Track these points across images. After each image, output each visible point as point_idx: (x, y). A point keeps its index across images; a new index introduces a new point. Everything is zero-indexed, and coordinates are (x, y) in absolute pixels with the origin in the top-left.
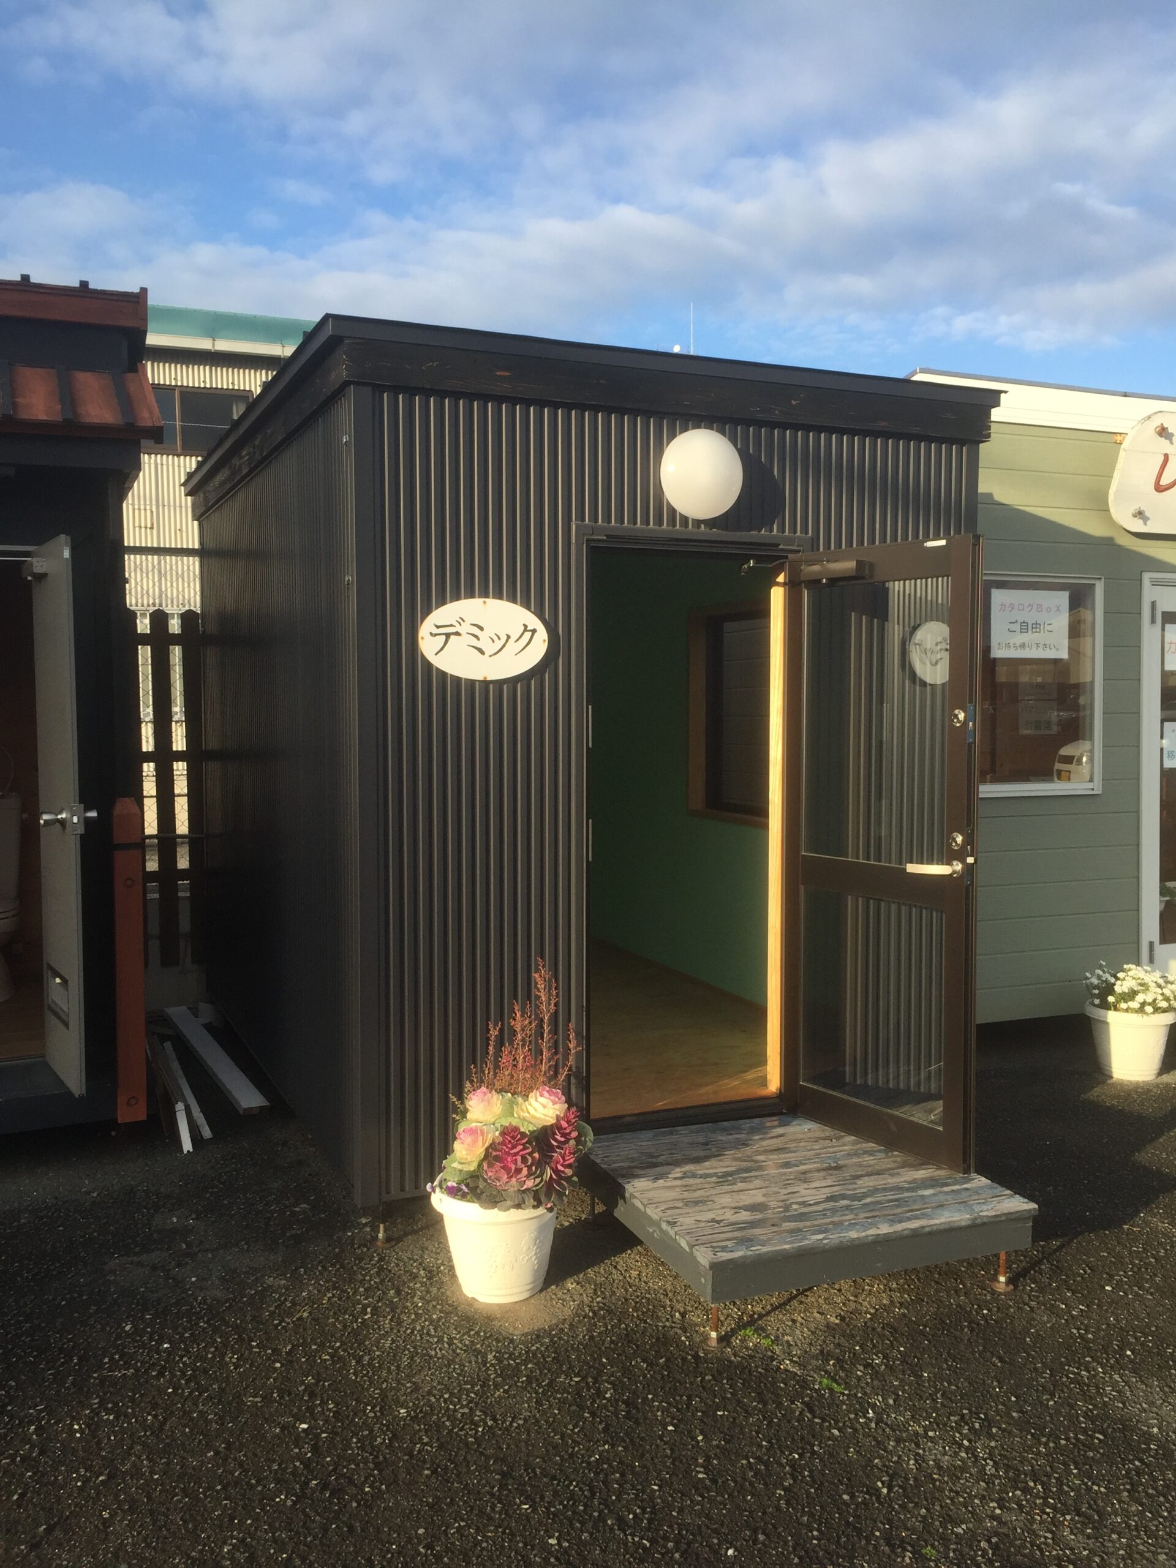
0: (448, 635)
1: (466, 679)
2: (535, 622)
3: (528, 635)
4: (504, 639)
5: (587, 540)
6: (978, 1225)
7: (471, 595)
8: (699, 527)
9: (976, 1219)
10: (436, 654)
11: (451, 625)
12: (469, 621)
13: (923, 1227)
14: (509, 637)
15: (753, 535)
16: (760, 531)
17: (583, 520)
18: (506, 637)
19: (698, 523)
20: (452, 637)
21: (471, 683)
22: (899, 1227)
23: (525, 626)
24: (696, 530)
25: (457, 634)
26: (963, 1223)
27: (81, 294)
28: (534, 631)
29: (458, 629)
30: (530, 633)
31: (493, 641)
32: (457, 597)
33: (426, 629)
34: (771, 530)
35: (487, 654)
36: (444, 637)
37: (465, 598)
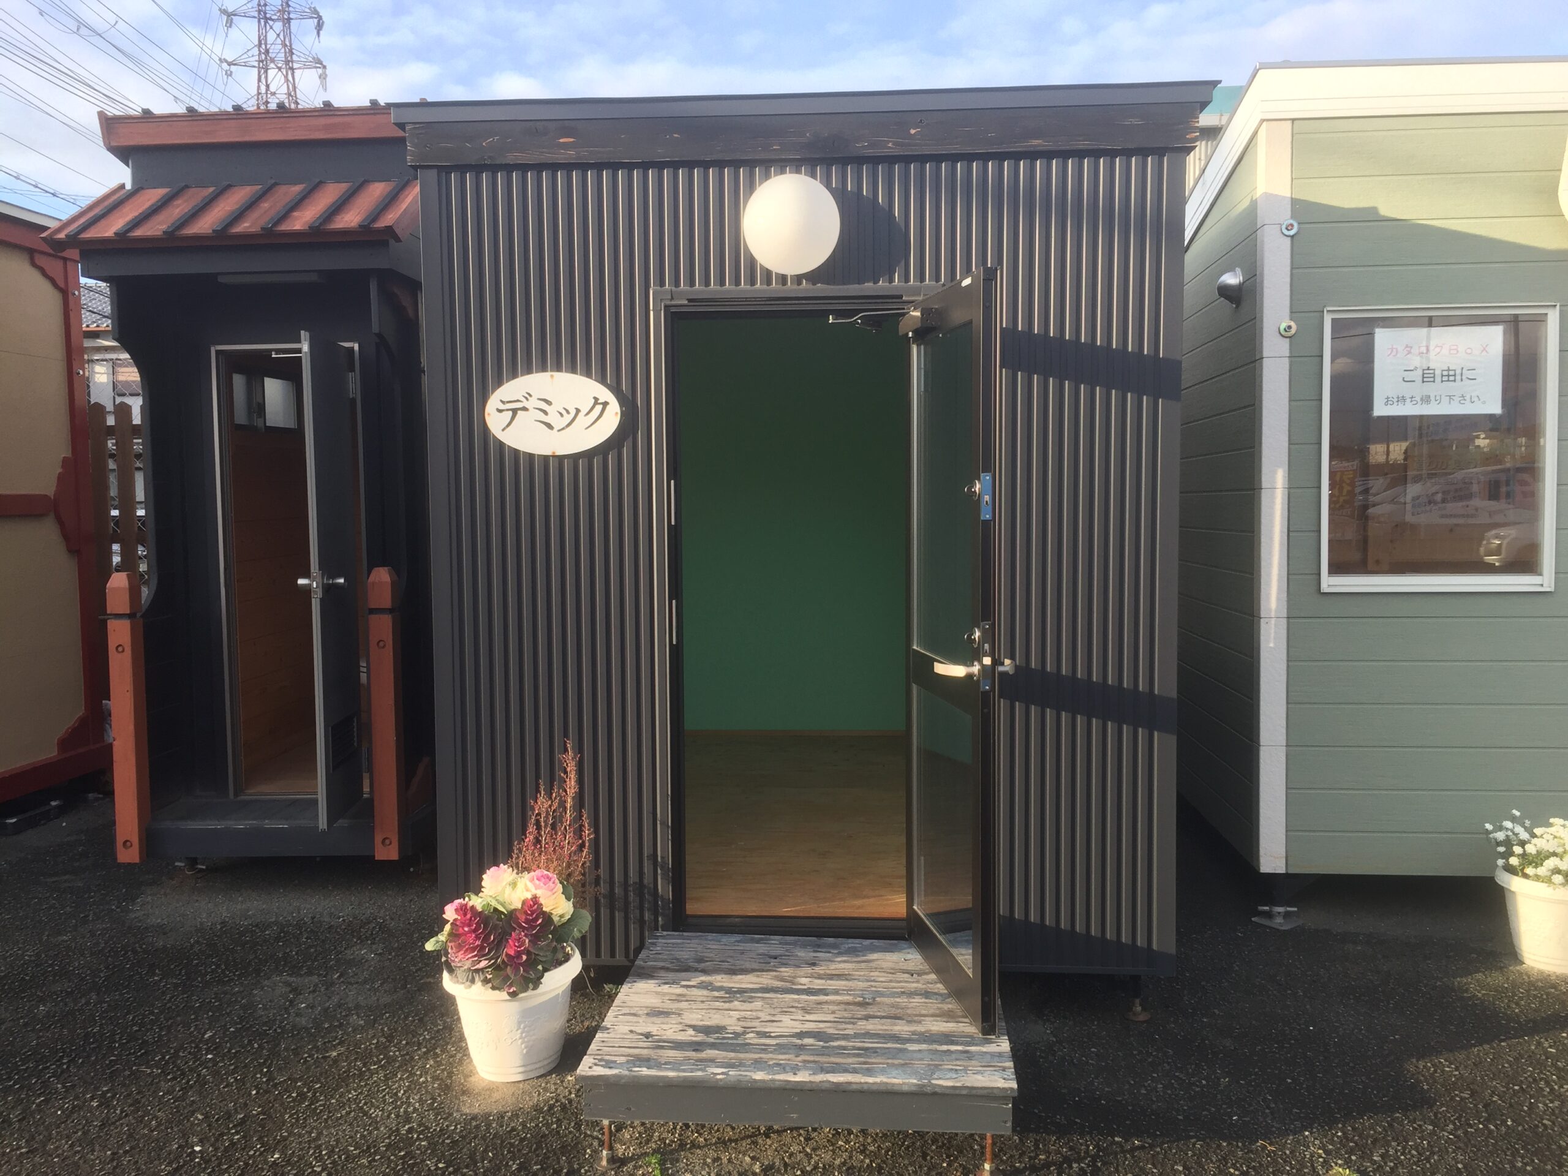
0: (515, 411)
1: (538, 455)
2: (606, 395)
3: (599, 408)
4: (573, 412)
5: (666, 306)
6: (925, 1094)
7: (544, 369)
8: (799, 283)
9: (924, 1086)
10: (503, 430)
11: (518, 401)
12: (535, 395)
13: (850, 1083)
14: (578, 411)
15: (868, 288)
16: (876, 282)
17: (662, 284)
18: (575, 411)
19: (798, 279)
20: (519, 412)
21: (545, 459)
22: (820, 1078)
23: (596, 399)
24: (795, 287)
25: (525, 409)
26: (905, 1088)
27: (372, 112)
28: (605, 404)
29: (525, 404)
30: (601, 406)
31: (561, 415)
32: (529, 371)
33: (493, 403)
34: (891, 280)
35: (556, 428)
36: (510, 413)
37: (536, 372)
